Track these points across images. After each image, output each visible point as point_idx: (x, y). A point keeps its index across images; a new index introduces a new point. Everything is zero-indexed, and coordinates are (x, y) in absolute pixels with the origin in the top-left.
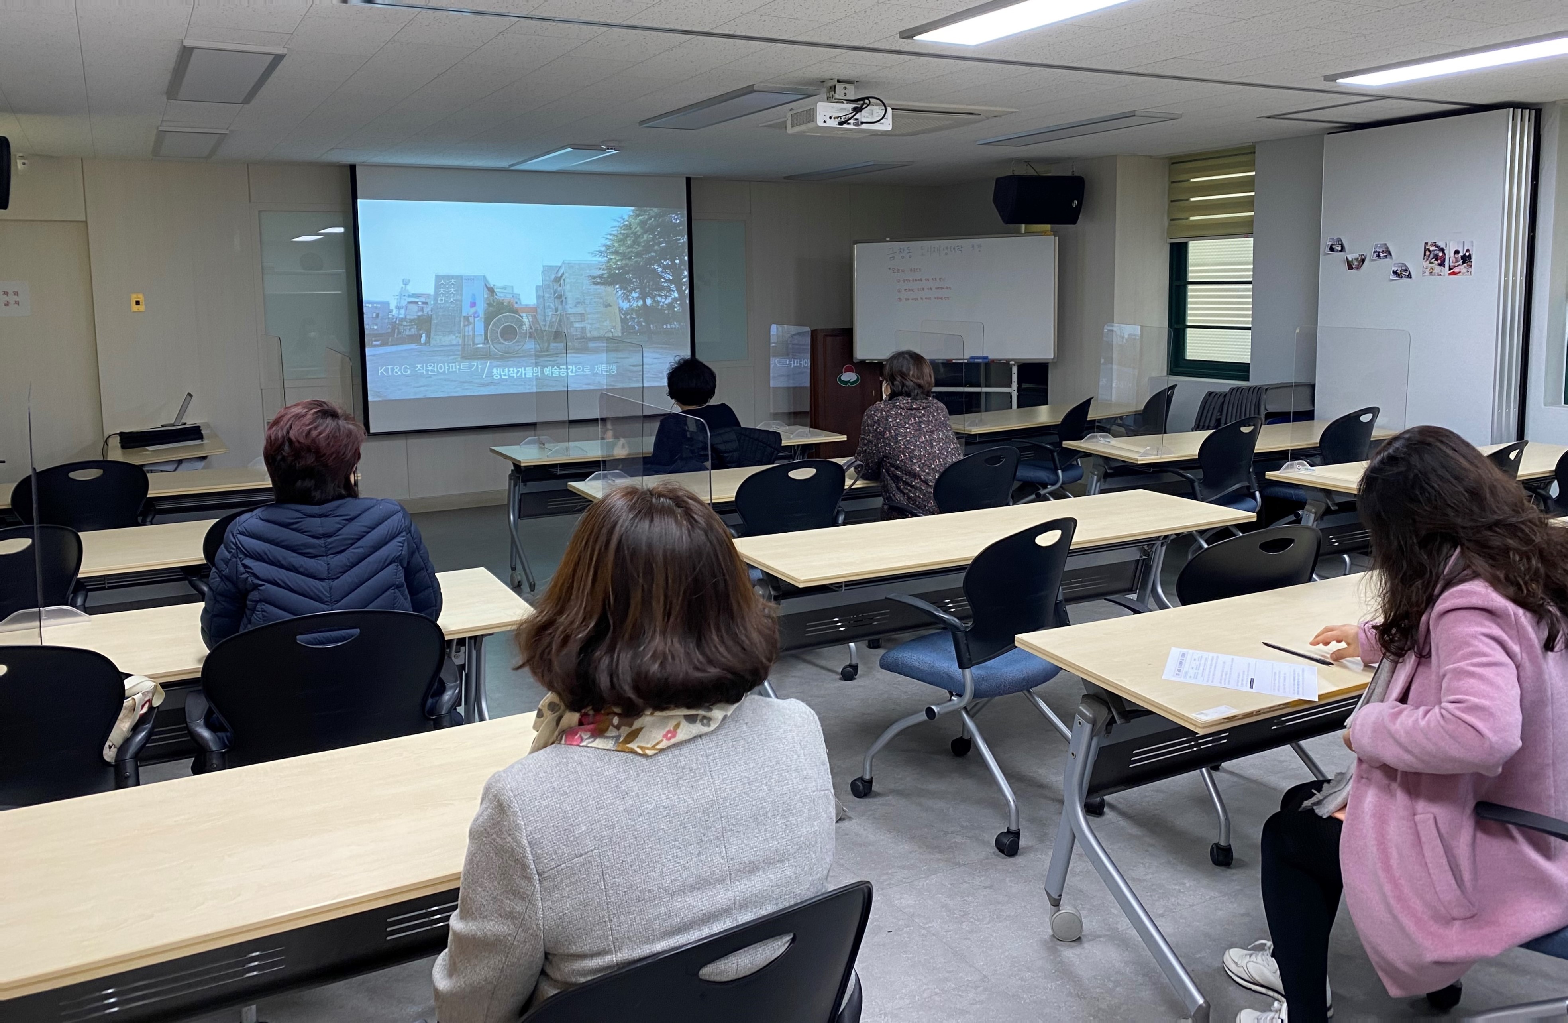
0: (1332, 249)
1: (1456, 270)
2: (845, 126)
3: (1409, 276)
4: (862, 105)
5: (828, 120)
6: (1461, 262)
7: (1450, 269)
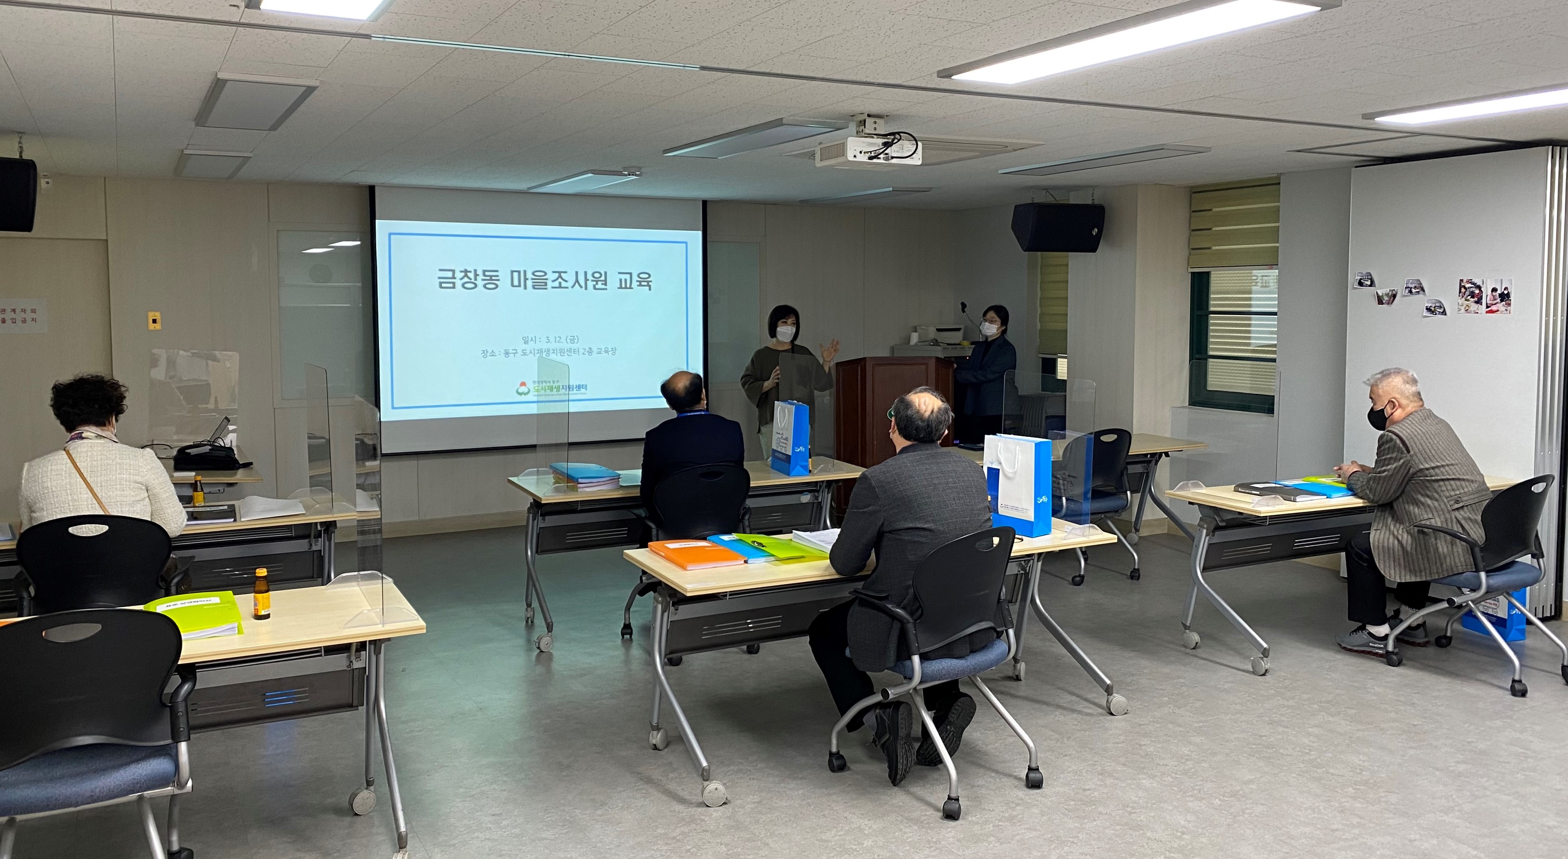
0: (1361, 284)
1: (1494, 308)
2: (875, 161)
3: (1444, 313)
4: (893, 140)
6: (1499, 300)
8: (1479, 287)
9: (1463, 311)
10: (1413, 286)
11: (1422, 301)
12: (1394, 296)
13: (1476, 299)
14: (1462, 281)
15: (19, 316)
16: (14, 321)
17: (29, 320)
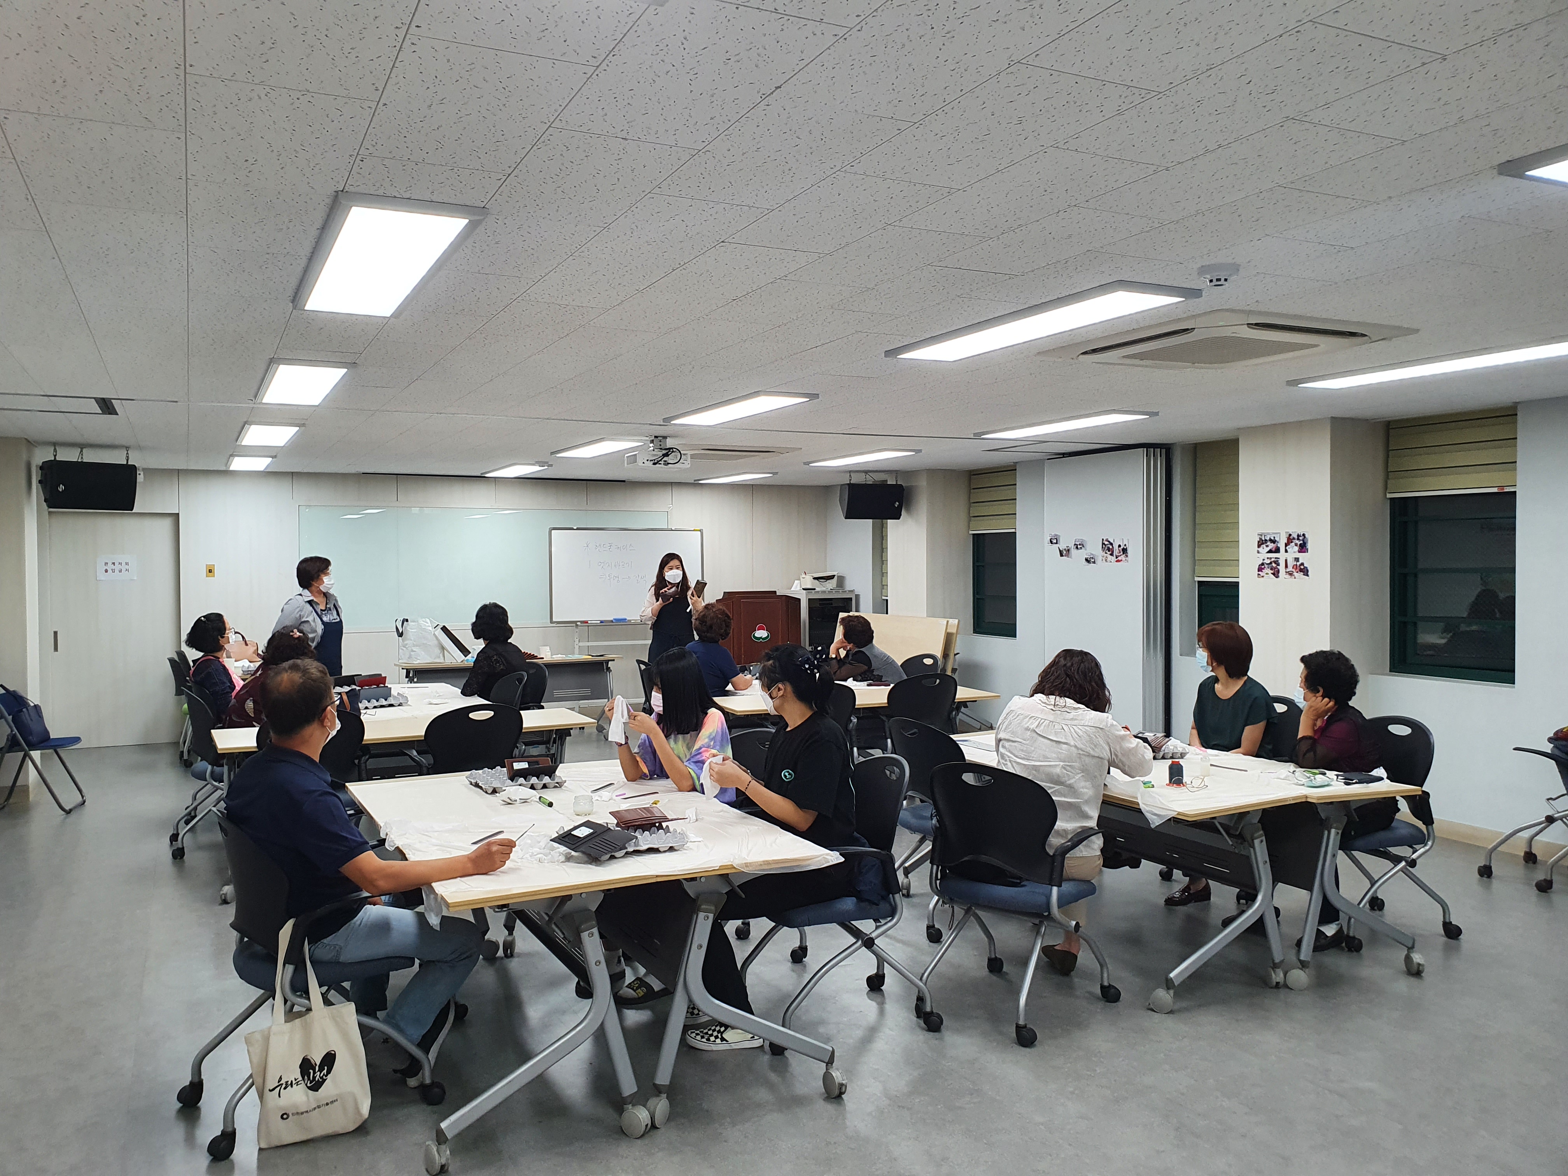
0: (1051, 542)
1: (1119, 558)
2: (657, 465)
3: (1094, 562)
4: (668, 452)
5: (646, 462)
6: (1122, 553)
7: (1117, 558)
8: (1112, 544)
9: (1105, 561)
10: (1078, 544)
11: (1083, 554)
12: (1069, 550)
13: (1110, 552)
14: (1103, 539)
15: (117, 567)
16: (113, 571)
17: (124, 570)
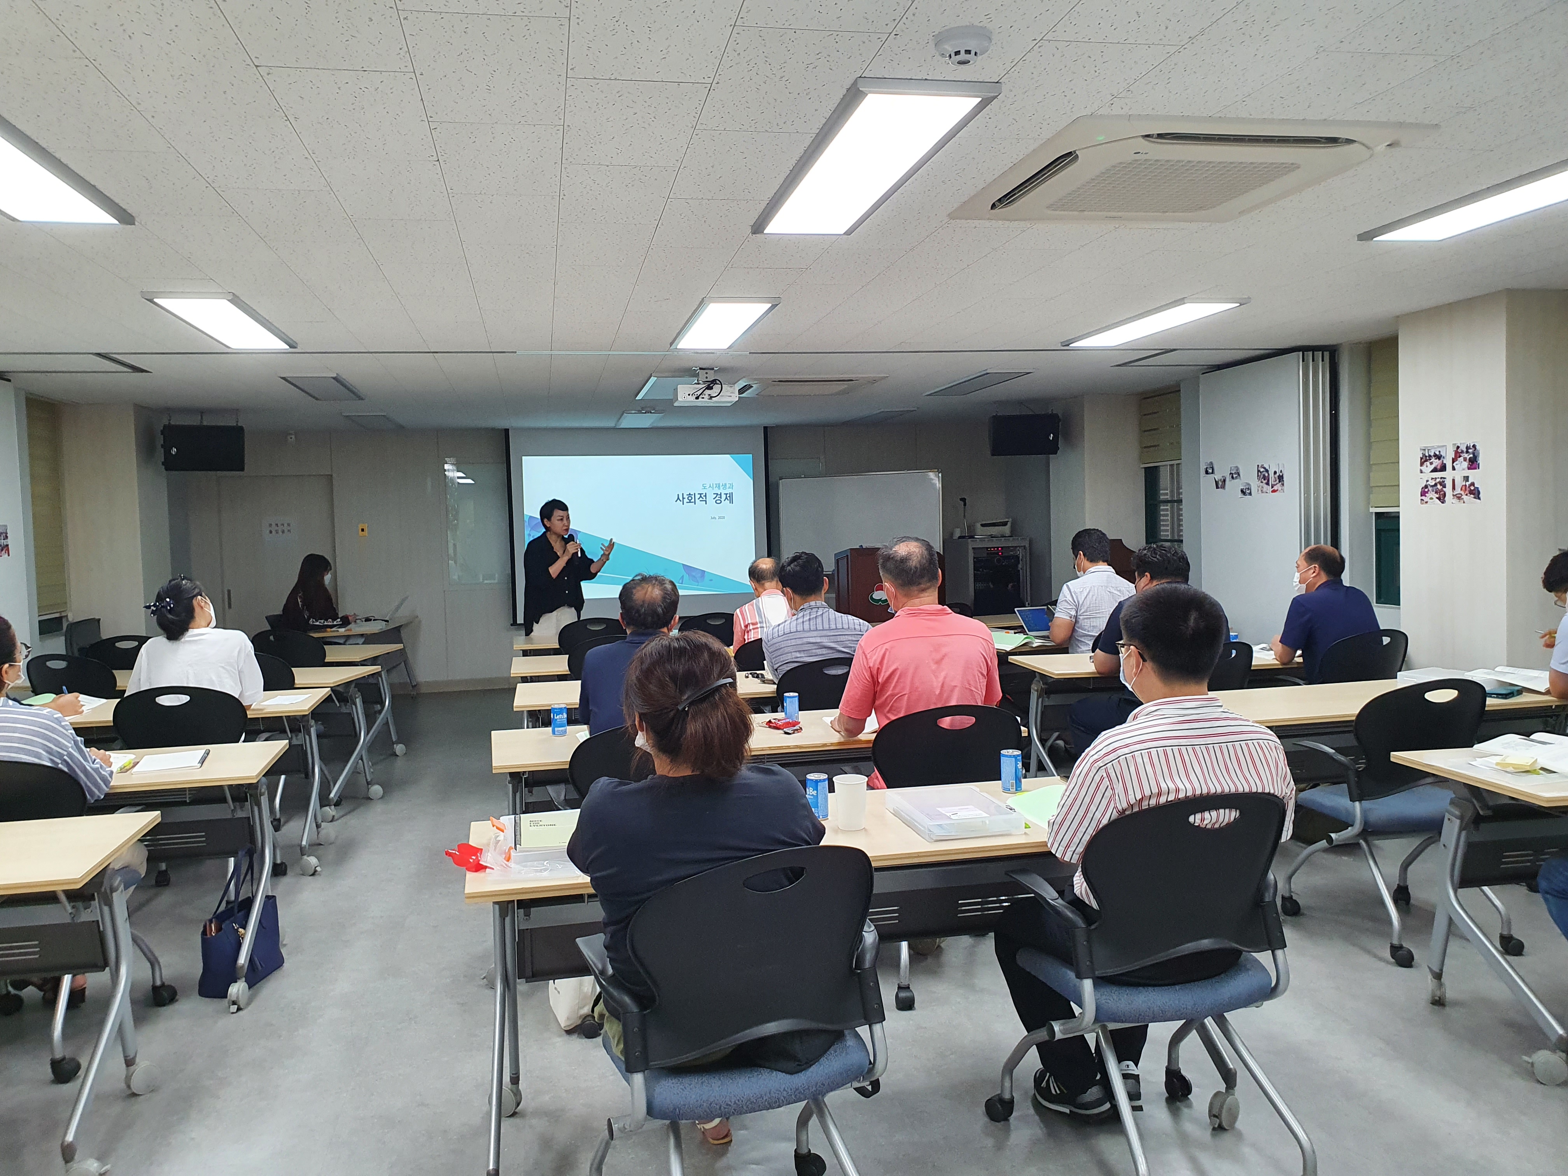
0: (1207, 472)
1: (1275, 488)
3: (1251, 494)
4: (711, 385)
6: (1278, 481)
7: (1272, 487)
8: (1267, 471)
9: (1260, 491)
10: (1233, 472)
11: (1239, 484)
12: (1224, 481)
13: (1266, 481)
14: (1258, 466)
15: (280, 529)
16: (277, 532)
17: (286, 531)
